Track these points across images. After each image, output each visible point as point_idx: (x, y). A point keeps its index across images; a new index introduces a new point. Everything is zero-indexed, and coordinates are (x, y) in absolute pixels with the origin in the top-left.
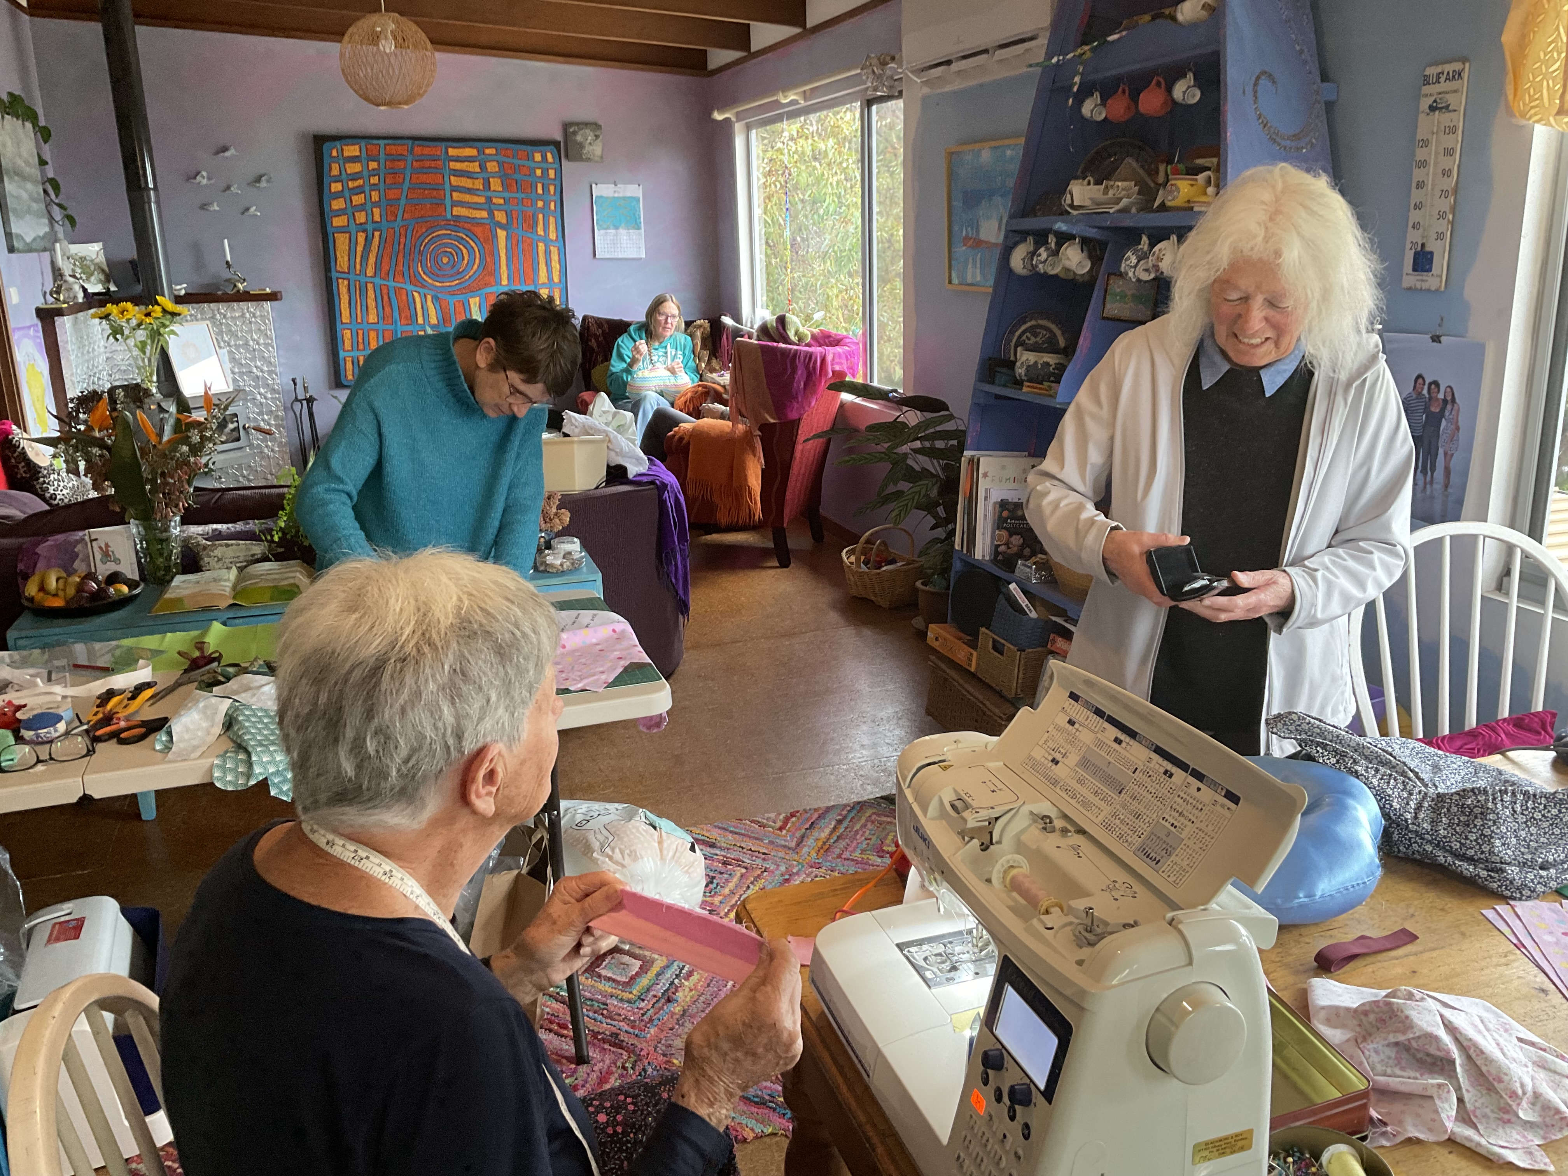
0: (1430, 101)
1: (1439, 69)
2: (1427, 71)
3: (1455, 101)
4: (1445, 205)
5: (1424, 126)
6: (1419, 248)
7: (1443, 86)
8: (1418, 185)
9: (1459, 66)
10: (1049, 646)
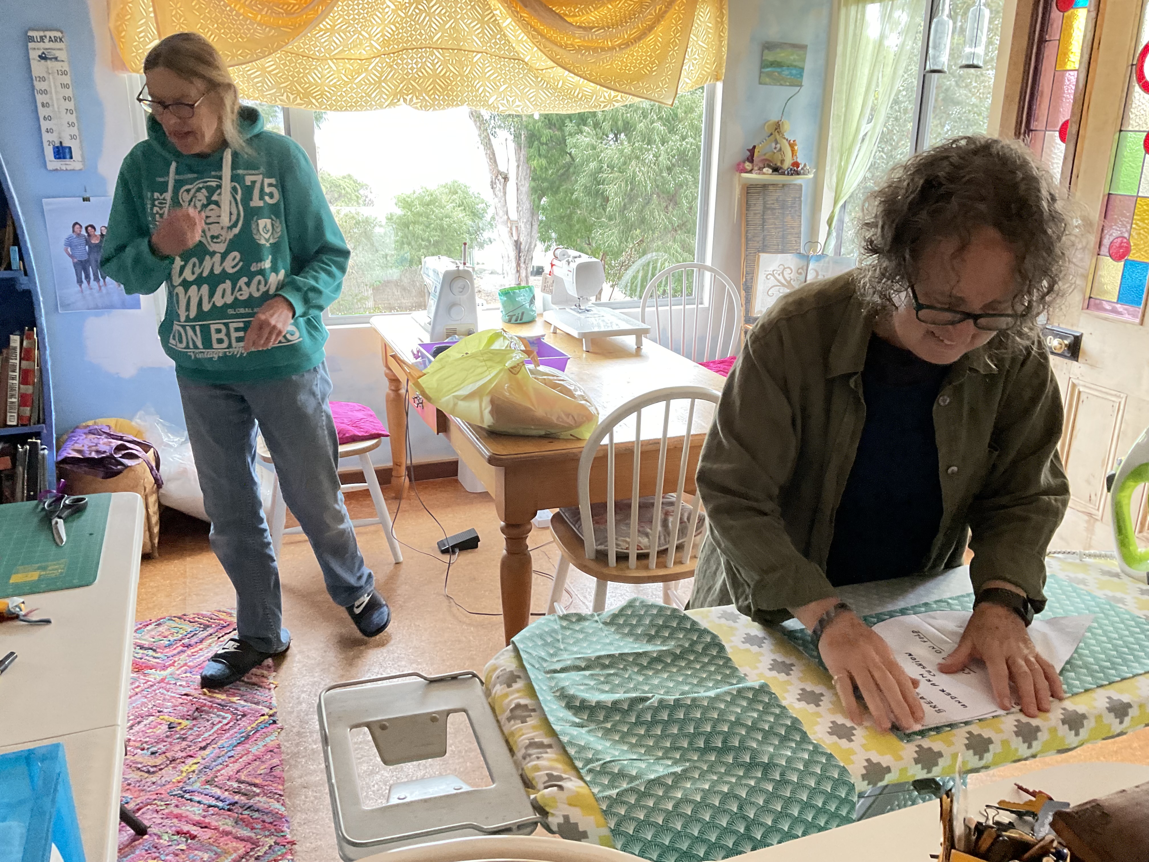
0: (39, 53)
1: (42, 34)
2: (30, 34)
3: (62, 55)
4: (72, 118)
5: (38, 68)
6: (57, 144)
7: (48, 45)
8: (43, 105)
9: (58, 34)
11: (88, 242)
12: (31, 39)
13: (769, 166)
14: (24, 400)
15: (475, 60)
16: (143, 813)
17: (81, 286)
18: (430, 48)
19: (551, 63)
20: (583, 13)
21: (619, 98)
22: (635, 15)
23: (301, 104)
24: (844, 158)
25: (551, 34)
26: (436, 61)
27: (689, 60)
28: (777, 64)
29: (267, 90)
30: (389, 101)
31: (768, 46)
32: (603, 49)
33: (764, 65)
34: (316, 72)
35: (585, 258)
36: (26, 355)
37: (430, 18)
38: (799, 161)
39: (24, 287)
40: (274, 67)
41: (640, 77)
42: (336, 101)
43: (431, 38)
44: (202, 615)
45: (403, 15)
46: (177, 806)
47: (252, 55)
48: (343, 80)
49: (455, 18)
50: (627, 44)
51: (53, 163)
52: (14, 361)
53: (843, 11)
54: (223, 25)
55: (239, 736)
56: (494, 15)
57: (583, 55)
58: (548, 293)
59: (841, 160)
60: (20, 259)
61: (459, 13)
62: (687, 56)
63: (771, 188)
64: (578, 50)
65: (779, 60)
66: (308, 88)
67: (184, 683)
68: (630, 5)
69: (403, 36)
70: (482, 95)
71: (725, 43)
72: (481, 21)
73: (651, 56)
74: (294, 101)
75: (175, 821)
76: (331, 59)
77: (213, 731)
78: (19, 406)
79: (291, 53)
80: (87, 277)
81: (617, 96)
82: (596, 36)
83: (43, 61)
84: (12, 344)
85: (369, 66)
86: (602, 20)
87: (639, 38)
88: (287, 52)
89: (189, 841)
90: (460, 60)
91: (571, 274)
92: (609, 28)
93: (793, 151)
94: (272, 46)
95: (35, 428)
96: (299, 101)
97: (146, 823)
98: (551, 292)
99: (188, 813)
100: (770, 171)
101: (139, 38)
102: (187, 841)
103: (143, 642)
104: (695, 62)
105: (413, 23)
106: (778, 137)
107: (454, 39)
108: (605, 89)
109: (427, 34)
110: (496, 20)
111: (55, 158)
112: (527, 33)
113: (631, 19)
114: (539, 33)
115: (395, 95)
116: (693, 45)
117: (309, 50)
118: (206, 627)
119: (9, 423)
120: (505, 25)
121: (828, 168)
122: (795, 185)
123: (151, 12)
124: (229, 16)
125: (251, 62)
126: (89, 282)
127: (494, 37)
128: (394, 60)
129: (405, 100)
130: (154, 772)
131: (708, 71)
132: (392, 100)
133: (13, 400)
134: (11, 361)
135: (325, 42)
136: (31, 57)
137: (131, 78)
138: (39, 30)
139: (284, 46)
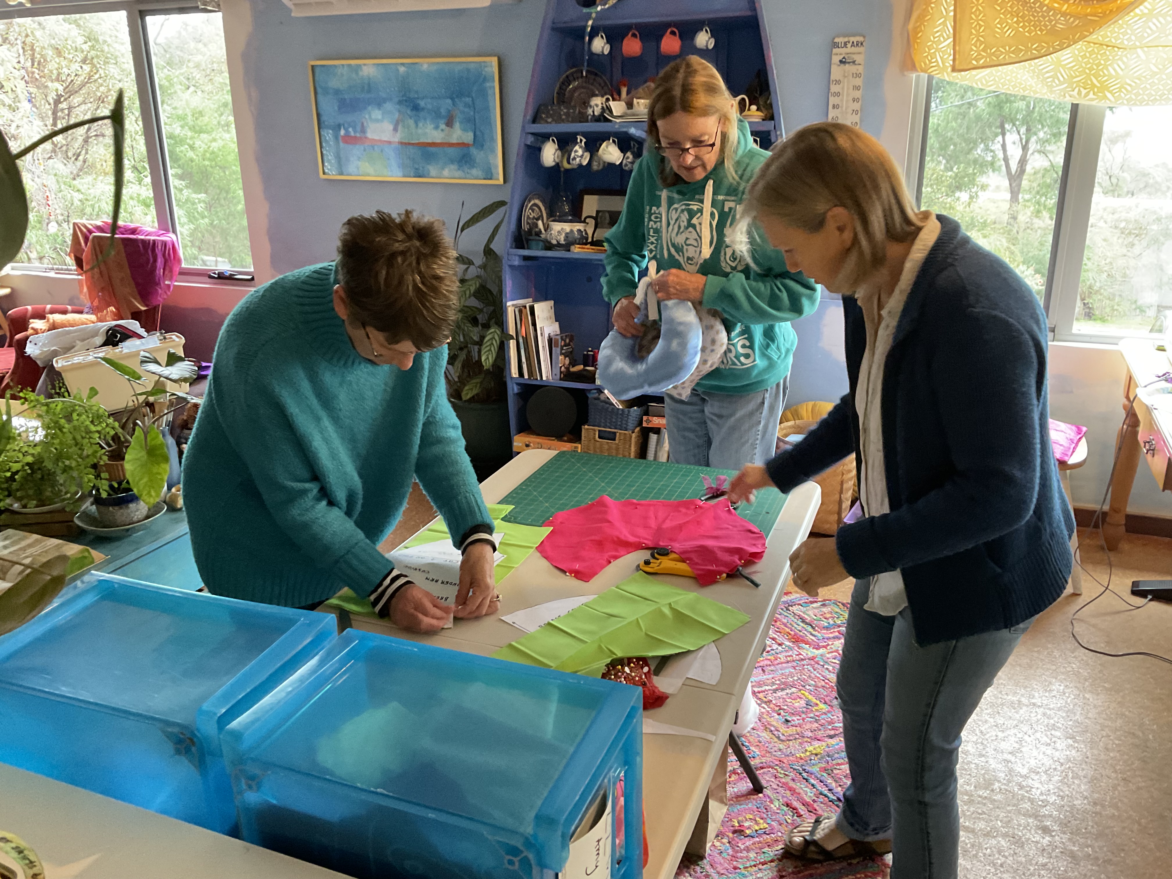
0: (841, 57)
1: (846, 40)
2: (836, 40)
3: (858, 58)
4: (856, 119)
5: (837, 72)
7: (849, 49)
8: (834, 107)
9: (861, 39)
10: (645, 425)
12: (836, 45)
16: (764, 773)
23: (1092, 100)
29: (1057, 85)
34: (1120, 63)
40: (1071, 59)
42: (1137, 94)
46: (793, 780)
47: (1048, 48)
48: (1152, 71)
66: (1106, 81)
74: (1086, 96)
75: (788, 793)
76: (1142, 48)
79: (1095, 44)
83: (842, 65)
88: (1089, 42)
89: (795, 817)
94: (1074, 37)
96: (1091, 95)
97: (764, 783)
99: (801, 791)
101: (934, 38)
102: (793, 816)
117: (1117, 38)
123: (951, 11)
125: (1046, 55)
130: (782, 741)
135: (1138, 28)
136: (833, 62)
137: (918, 77)
138: (845, 36)
139: (1087, 36)
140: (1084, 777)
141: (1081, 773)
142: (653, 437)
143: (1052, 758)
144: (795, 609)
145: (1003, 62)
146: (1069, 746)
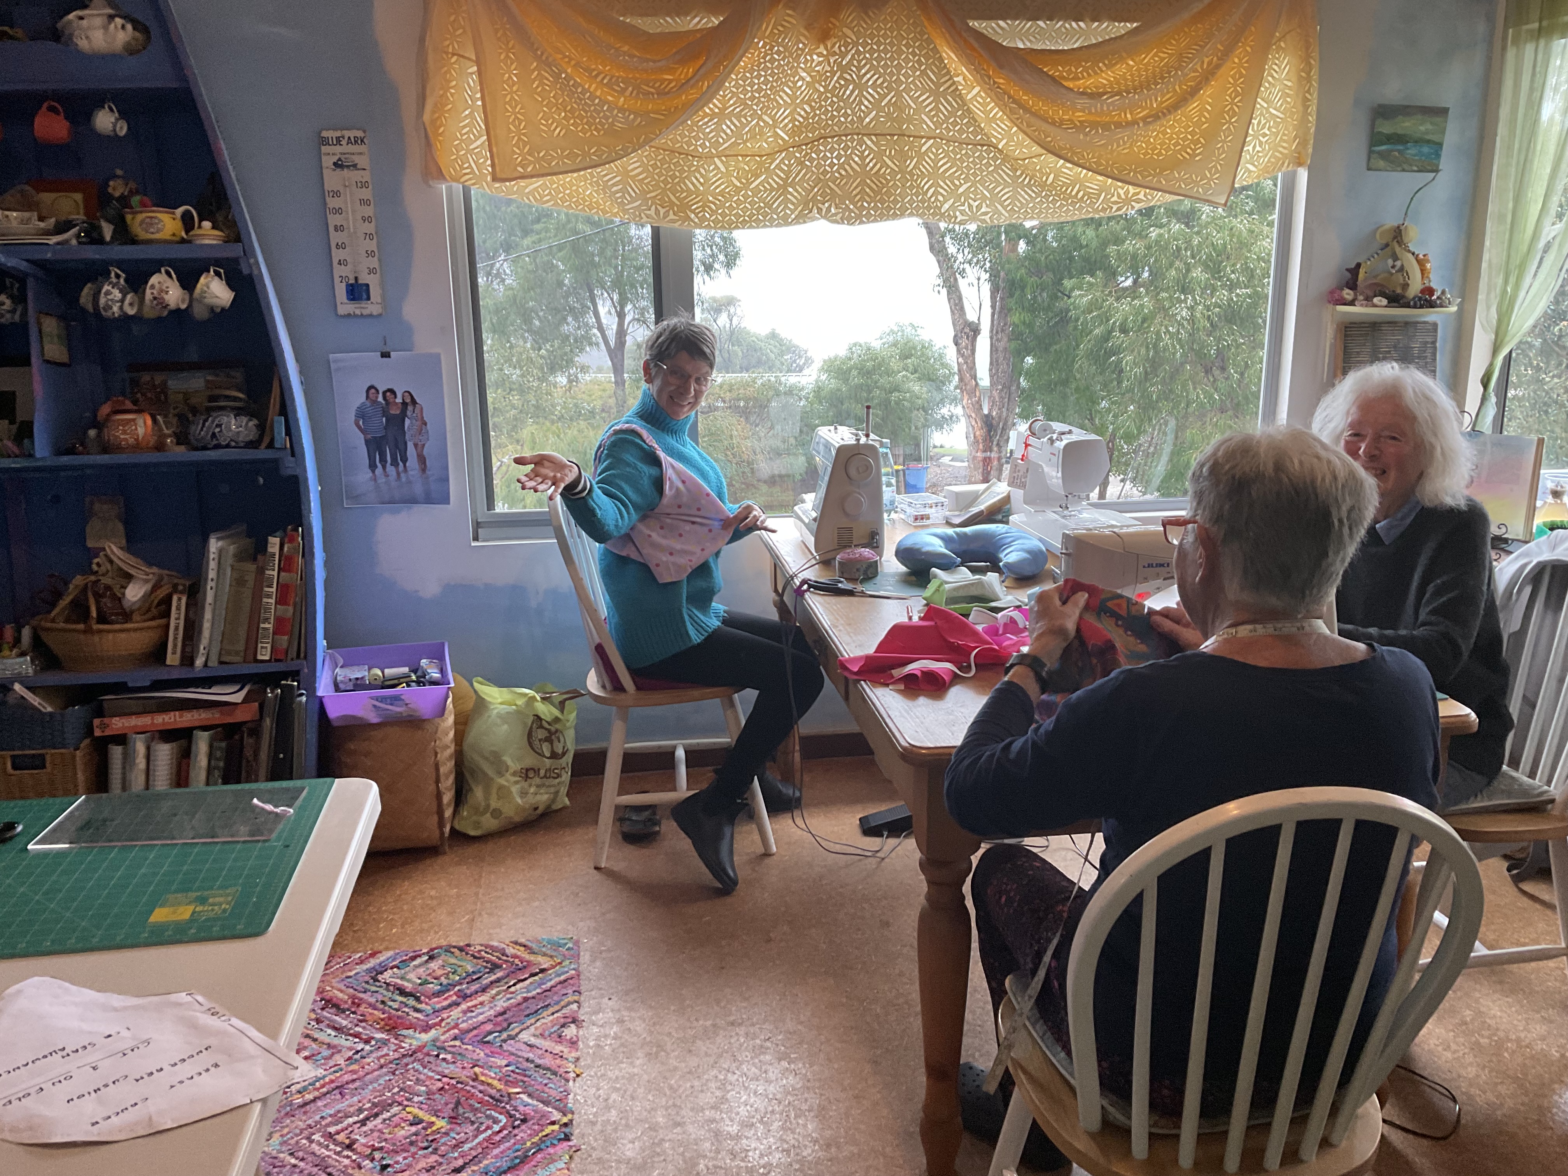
1: (338, 134)
2: (325, 134)
3: (362, 161)
4: (373, 245)
5: (332, 179)
6: (352, 281)
7: (345, 148)
8: (336, 229)
9: (359, 134)
10: (97, 733)
11: (385, 413)
12: (325, 141)
13: (1383, 295)
14: (280, 625)
15: (924, 149)
17: (373, 472)
18: (858, 134)
19: (1036, 149)
20: (1089, 75)
21: (1141, 196)
22: (1169, 72)
23: (673, 221)
24: (1512, 280)
25: (1040, 106)
26: (867, 153)
27: (1255, 137)
28: (1399, 139)
29: (629, 203)
30: (796, 213)
31: (1383, 112)
32: (1118, 125)
33: (1375, 139)
34: (698, 176)
35: (1078, 435)
36: (286, 564)
37: (861, 92)
38: (1433, 285)
39: (289, 472)
40: (640, 170)
41: (1175, 164)
42: (724, 215)
43: (862, 120)
44: (491, 947)
45: (822, 89)
47: (610, 153)
48: (735, 186)
49: (897, 90)
50: (1156, 117)
51: (346, 307)
52: (271, 573)
53: (1511, 53)
54: (573, 114)
55: (512, 1155)
56: (954, 83)
57: (1086, 135)
58: (1019, 487)
59: (1506, 282)
60: (286, 434)
61: (902, 83)
62: (1250, 131)
63: (1385, 328)
64: (1080, 127)
65: (1400, 132)
66: (686, 197)
67: (449, 1057)
68: (1162, 59)
69: (820, 118)
70: (933, 199)
71: (1312, 109)
72: (936, 94)
73: (1193, 133)
74: (664, 218)
76: (719, 157)
77: (477, 1141)
78: (274, 633)
79: (664, 150)
80: (383, 460)
81: (1138, 193)
82: (1108, 105)
83: (338, 170)
84: (270, 550)
85: (771, 164)
86: (1118, 83)
87: (1174, 107)
88: (658, 148)
90: (902, 150)
91: (1054, 459)
92: (1128, 93)
93: (1423, 271)
94: (638, 140)
95: (293, 666)
96: (671, 216)
98: (1022, 486)
100: (1385, 302)
101: (462, 135)
103: (406, 984)
104: (1264, 140)
105: (835, 99)
106: (1398, 249)
107: (894, 120)
108: (1120, 184)
109: (854, 114)
110: (957, 89)
111: (348, 299)
112: (1003, 107)
113: (1162, 78)
114: (1021, 106)
115: (806, 204)
116: (1261, 114)
117: (689, 144)
118: (495, 967)
119: (260, 657)
120: (969, 97)
121: (1481, 297)
122: (1425, 322)
123: (477, 99)
124: (581, 100)
125: (608, 163)
126: (384, 467)
127: (952, 114)
128: (807, 154)
129: (820, 210)
131: (1286, 151)
132: (802, 211)
133: (267, 626)
134: (267, 572)
135: (711, 132)
136: (324, 164)
137: (449, 190)
138: (335, 129)
139: (653, 139)
140: (809, 1111)
141: (805, 1107)
142: (116, 752)
143: (767, 1096)
144: (387, 976)
145: (556, 170)
146: (785, 1072)
